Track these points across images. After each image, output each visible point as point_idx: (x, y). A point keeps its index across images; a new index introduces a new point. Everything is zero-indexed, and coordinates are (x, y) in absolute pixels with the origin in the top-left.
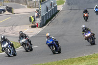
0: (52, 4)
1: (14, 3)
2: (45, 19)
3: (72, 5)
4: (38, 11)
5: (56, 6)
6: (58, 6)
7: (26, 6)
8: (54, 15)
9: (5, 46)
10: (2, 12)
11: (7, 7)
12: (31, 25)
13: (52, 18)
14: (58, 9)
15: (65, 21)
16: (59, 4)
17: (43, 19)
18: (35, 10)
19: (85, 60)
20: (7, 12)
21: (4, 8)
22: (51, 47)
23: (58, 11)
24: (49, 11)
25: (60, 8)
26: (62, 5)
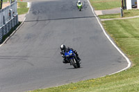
2: (1, 34)
5: (17, 16)
6: (19, 16)
8: (14, 29)
13: (11, 32)
14: (19, 20)
15: (28, 37)
16: (20, 13)
23: (20, 23)
25: (22, 18)
26: (25, 15)
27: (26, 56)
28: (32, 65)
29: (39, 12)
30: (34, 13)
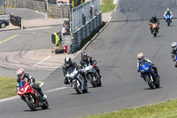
0: (93, 11)
1: (24, 9)
2: (79, 37)
3: (129, 13)
4: (67, 23)
5: (100, 15)
6: (103, 15)
7: (46, 15)
8: (96, 31)
9: (72, 75)
10: (3, 25)
11: (12, 16)
12: (55, 48)
13: (92, 35)
14: (103, 20)
15: (115, 42)
16: (105, 11)
17: (76, 39)
18: (61, 21)
19: (152, 111)
20: (11, 26)
21: (7, 18)
22: (147, 77)
23: (104, 23)
24: (87, 23)
25: (106, 17)
26: (111, 13)
27: (113, 67)
28: (120, 77)
29: (129, 10)
30: (122, 11)
